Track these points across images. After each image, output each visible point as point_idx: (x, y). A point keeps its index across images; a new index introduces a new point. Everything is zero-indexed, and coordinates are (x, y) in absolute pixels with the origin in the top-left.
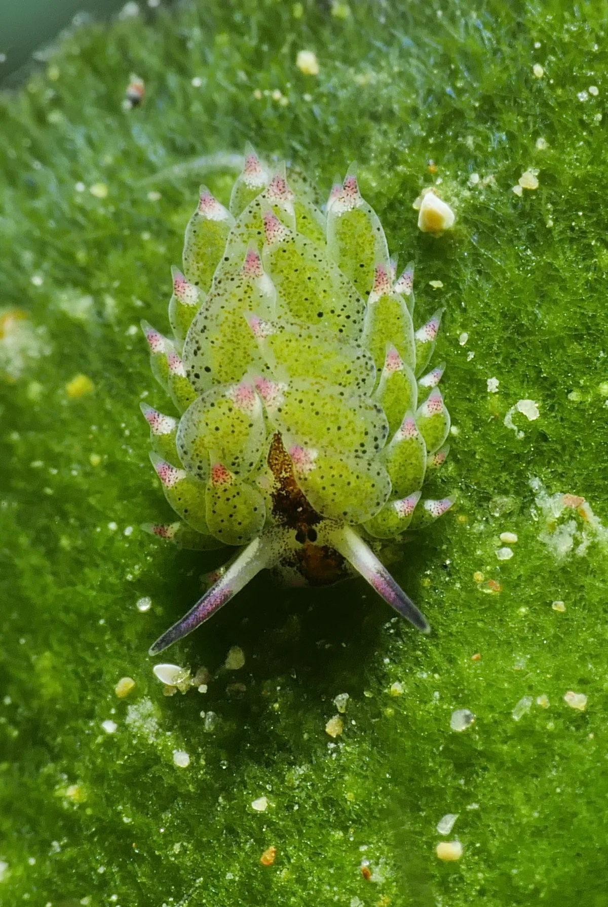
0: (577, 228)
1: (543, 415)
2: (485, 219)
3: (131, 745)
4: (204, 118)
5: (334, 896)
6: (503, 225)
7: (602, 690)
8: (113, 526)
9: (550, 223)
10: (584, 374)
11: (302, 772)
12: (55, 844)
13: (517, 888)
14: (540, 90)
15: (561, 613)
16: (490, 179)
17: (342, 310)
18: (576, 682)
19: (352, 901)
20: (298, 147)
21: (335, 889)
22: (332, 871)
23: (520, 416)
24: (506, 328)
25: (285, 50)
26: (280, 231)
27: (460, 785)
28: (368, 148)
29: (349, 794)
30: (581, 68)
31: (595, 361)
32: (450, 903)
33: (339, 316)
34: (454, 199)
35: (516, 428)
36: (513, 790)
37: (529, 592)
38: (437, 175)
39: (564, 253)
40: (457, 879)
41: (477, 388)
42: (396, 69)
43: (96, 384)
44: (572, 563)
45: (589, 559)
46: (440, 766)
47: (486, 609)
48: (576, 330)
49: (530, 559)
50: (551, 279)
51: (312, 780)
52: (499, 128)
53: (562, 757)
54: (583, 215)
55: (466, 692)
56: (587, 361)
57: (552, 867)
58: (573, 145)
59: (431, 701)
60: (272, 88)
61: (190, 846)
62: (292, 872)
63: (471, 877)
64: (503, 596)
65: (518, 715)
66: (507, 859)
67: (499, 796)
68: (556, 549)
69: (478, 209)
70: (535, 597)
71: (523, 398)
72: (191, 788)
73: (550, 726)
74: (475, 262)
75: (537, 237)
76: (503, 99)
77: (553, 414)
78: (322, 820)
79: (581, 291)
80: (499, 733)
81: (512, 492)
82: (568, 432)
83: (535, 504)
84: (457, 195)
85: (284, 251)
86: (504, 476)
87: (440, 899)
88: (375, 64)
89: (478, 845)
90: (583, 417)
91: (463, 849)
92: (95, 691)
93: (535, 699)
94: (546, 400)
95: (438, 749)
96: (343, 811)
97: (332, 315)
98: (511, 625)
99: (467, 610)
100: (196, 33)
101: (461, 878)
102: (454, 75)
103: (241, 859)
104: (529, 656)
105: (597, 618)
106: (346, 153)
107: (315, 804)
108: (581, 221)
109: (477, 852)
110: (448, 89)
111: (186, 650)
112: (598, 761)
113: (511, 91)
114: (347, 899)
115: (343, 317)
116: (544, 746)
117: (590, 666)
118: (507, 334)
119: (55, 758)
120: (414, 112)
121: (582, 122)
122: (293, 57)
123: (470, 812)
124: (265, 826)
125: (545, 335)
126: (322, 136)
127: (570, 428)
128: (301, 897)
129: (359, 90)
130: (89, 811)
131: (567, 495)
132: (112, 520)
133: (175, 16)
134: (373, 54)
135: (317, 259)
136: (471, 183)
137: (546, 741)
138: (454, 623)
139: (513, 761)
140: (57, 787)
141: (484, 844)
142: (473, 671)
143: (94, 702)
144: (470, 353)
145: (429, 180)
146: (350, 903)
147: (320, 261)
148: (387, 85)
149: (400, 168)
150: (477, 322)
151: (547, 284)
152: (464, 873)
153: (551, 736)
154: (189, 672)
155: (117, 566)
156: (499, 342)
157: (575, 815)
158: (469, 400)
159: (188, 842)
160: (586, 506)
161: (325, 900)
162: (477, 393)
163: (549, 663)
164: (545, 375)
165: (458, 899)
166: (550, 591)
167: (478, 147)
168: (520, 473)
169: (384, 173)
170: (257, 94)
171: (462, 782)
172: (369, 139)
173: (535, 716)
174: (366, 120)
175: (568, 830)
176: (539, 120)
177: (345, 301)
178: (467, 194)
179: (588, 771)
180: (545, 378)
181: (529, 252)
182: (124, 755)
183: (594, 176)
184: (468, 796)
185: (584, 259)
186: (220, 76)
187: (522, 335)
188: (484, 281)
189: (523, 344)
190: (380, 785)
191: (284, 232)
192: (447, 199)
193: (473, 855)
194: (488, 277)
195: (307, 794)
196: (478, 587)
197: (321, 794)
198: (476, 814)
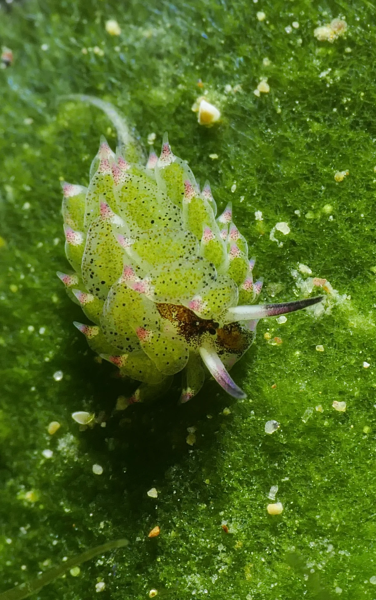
0: (296, 112)
1: (292, 231)
2: (239, 113)
3: (63, 464)
4: (52, 69)
5: (207, 545)
6: (250, 115)
7: (354, 397)
8: (31, 328)
9: (279, 111)
10: (313, 201)
11: (175, 470)
12: (23, 529)
13: (320, 527)
14: (261, 29)
15: (322, 352)
16: (238, 88)
17: (166, 216)
18: (337, 394)
19: (219, 547)
20: (113, 80)
21: (208, 541)
22: (203, 530)
23: (278, 233)
24: (260, 179)
25: (98, 21)
26: (122, 175)
27: (275, 467)
28: (158, 76)
29: (207, 480)
30: (284, 12)
31: (320, 192)
32: (280, 541)
33: (164, 220)
34: (217, 102)
35: (277, 241)
36: (309, 466)
37: (300, 341)
38: (204, 89)
39: (290, 128)
40: (282, 526)
41: (249, 218)
42: (168, 25)
43: (8, 242)
44: (323, 319)
45: (333, 316)
46: (261, 456)
47: (275, 355)
48: (304, 175)
49: (297, 320)
50: (285, 145)
51: (182, 474)
52: (239, 55)
53: (336, 442)
54: (299, 103)
55: (271, 409)
56: (315, 193)
57: (340, 511)
58: (286, 61)
59: (250, 417)
60: (93, 45)
61: (110, 523)
62: (178, 532)
63: (290, 523)
64: (284, 345)
65: (305, 420)
66: (311, 509)
67: (301, 471)
68: (313, 313)
69: (233, 107)
70: (304, 344)
71: (278, 221)
72: (106, 487)
73: (326, 423)
74: (236, 140)
75: (272, 120)
76: (238, 36)
77: (299, 229)
78: (192, 498)
79: (304, 150)
80: (295, 432)
81: (280, 280)
82: (309, 239)
83: (296, 286)
84: (219, 100)
85: (126, 188)
86: (273, 270)
87: (273, 539)
88: (155, 23)
89: (292, 503)
90: (317, 228)
91: (283, 506)
92: (35, 432)
93: (314, 408)
94: (293, 221)
95: (258, 446)
96: (204, 491)
97: (160, 220)
98: (292, 363)
99: (263, 357)
100: (39, 17)
101: (285, 524)
102: (204, 25)
103: (144, 527)
104: (306, 382)
105: (345, 353)
106: (145, 80)
107: (186, 489)
108: (298, 107)
109: (292, 507)
110: (203, 34)
111: (90, 402)
112: (359, 442)
113: (242, 31)
114: (215, 546)
115: (167, 219)
116: (324, 436)
117: (345, 383)
118: (262, 182)
119: (15, 476)
120: (184, 51)
121: (289, 45)
122: (103, 25)
123: (284, 482)
124: (157, 506)
125: (286, 181)
126: (128, 72)
127: (309, 236)
128: (186, 548)
129: (147, 41)
130: (41, 507)
131: (315, 278)
132: (30, 324)
133: (25, 7)
134: (152, 18)
135: (147, 189)
136: (227, 92)
137: (324, 433)
138: (257, 366)
139: (306, 448)
140: (19, 493)
141: (295, 501)
142: (274, 395)
143: (35, 439)
144: (241, 197)
145: (200, 92)
146: (218, 548)
147: (149, 190)
148: (163, 36)
149: (180, 87)
150: (243, 177)
151: (282, 148)
152: (286, 521)
153: (328, 429)
154: (94, 415)
155: (37, 353)
156: (258, 188)
157: (349, 477)
158: (244, 226)
159: (109, 520)
160: (328, 284)
161: (201, 548)
162: (249, 222)
163: (319, 384)
164: (290, 205)
165: (285, 538)
166: (313, 339)
167: (227, 68)
168: (283, 268)
169: (171, 90)
170: (84, 51)
171: (276, 465)
172: (158, 70)
173: (316, 419)
174: (154, 59)
175: (346, 486)
176: (263, 47)
177: (167, 210)
178: (224, 98)
179: (354, 448)
180: (290, 207)
181: (269, 130)
182: (59, 470)
183: (302, 78)
184: (281, 473)
185: (303, 130)
186: (58, 42)
187: (272, 181)
188: (242, 151)
189: (273, 187)
190: (225, 473)
191: (125, 176)
192: (212, 103)
193: (290, 509)
194: (245, 149)
195: (180, 483)
196: (268, 342)
197: (189, 482)
198: (288, 483)
